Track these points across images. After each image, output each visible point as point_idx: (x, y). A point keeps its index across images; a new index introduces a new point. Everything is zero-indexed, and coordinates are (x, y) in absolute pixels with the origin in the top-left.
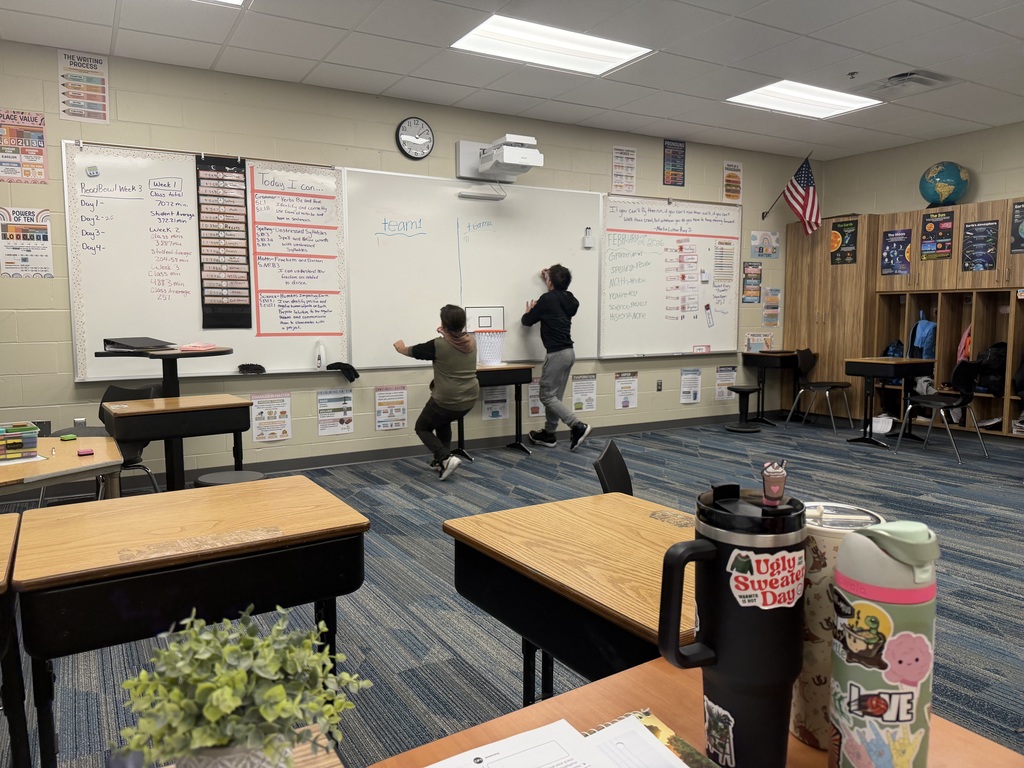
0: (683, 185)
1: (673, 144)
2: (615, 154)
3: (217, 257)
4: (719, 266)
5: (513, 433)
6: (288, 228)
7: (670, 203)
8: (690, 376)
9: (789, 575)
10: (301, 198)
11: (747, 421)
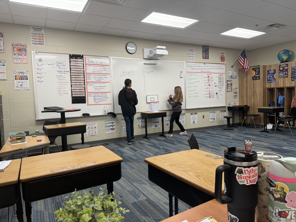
0: (208, 59)
1: (205, 47)
2: (188, 51)
3: (76, 83)
4: (220, 82)
5: (161, 131)
6: (96, 74)
7: (205, 64)
8: (212, 114)
9: (254, 174)
10: (99, 66)
11: (230, 126)
